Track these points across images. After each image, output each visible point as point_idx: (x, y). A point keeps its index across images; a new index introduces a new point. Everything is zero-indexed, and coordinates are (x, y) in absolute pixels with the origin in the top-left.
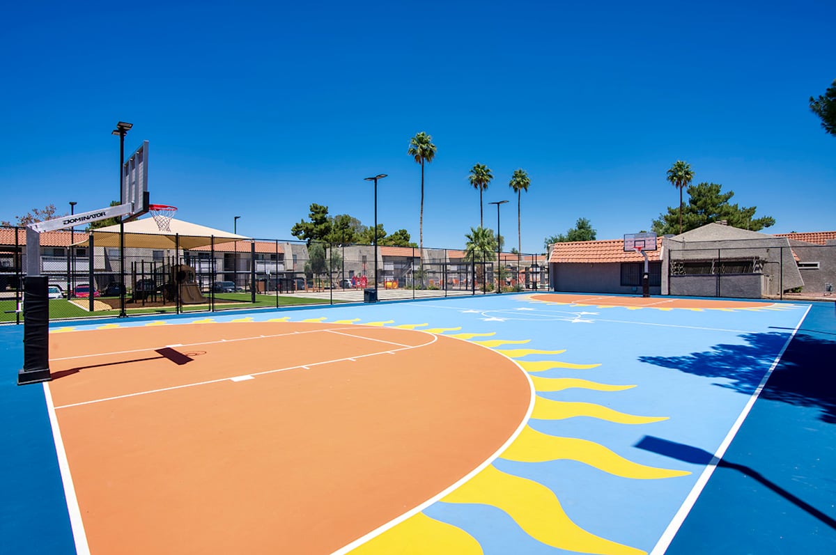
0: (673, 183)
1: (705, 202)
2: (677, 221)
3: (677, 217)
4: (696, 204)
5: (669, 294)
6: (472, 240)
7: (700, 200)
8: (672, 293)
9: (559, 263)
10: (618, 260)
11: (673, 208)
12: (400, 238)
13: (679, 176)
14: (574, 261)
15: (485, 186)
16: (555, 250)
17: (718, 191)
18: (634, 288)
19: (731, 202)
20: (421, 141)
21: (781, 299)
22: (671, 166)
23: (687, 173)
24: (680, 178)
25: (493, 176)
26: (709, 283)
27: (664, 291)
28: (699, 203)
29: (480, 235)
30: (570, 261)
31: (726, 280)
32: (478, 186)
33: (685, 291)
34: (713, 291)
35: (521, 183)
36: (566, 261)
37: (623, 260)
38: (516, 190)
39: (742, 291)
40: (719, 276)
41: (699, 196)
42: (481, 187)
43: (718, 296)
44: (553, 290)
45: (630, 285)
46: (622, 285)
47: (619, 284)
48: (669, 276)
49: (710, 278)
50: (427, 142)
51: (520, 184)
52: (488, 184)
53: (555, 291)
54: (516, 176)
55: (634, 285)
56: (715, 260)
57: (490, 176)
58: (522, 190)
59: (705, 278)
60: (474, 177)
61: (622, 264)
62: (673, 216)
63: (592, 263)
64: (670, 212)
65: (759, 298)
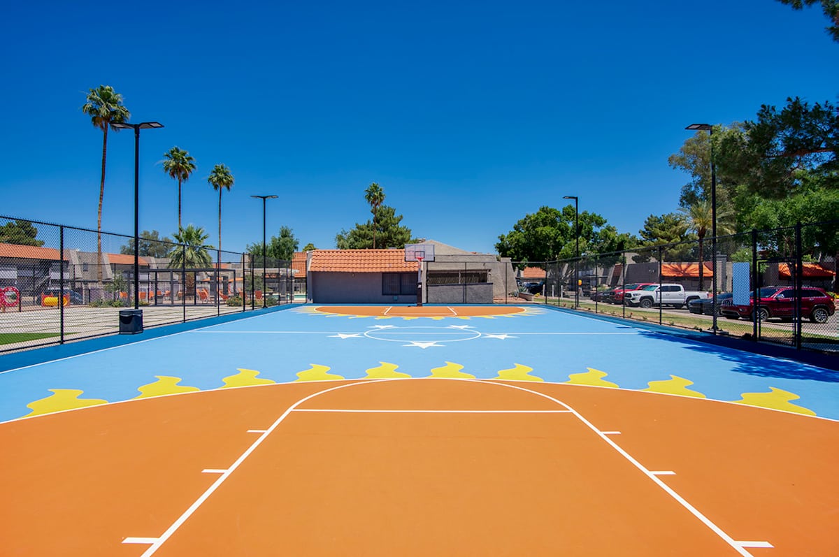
0: (369, 201)
1: (386, 222)
2: (364, 237)
3: (365, 233)
4: (378, 223)
5: (427, 302)
6: (181, 241)
7: (382, 220)
8: (429, 302)
9: (320, 272)
10: (379, 270)
11: (360, 224)
12: (19, 233)
13: (374, 197)
14: (338, 270)
15: (185, 176)
16: (314, 257)
17: (393, 214)
18: (396, 297)
19: (401, 225)
20: (106, 98)
21: (506, 303)
22: (369, 186)
23: (381, 195)
24: (375, 198)
25: (196, 166)
26: (456, 291)
27: (424, 301)
28: (381, 222)
29: (193, 235)
30: (333, 270)
31: (470, 288)
32: (175, 176)
33: (440, 299)
34: (460, 298)
35: (224, 180)
36: (328, 270)
37: (383, 270)
38: (216, 187)
39: (481, 297)
40: (466, 285)
41: (381, 216)
42: (179, 177)
43: (465, 302)
44: (312, 302)
45: (391, 294)
46: (383, 294)
47: (381, 293)
48: (427, 286)
49: (458, 287)
50: (114, 102)
51: (221, 181)
52: (189, 174)
53: (314, 303)
54: (217, 171)
55: (396, 295)
56: (462, 271)
57: (193, 166)
58: (224, 188)
59: (455, 287)
60: (173, 163)
61: (384, 274)
62: (361, 231)
63: (353, 273)
64: (358, 228)
65: (491, 303)
